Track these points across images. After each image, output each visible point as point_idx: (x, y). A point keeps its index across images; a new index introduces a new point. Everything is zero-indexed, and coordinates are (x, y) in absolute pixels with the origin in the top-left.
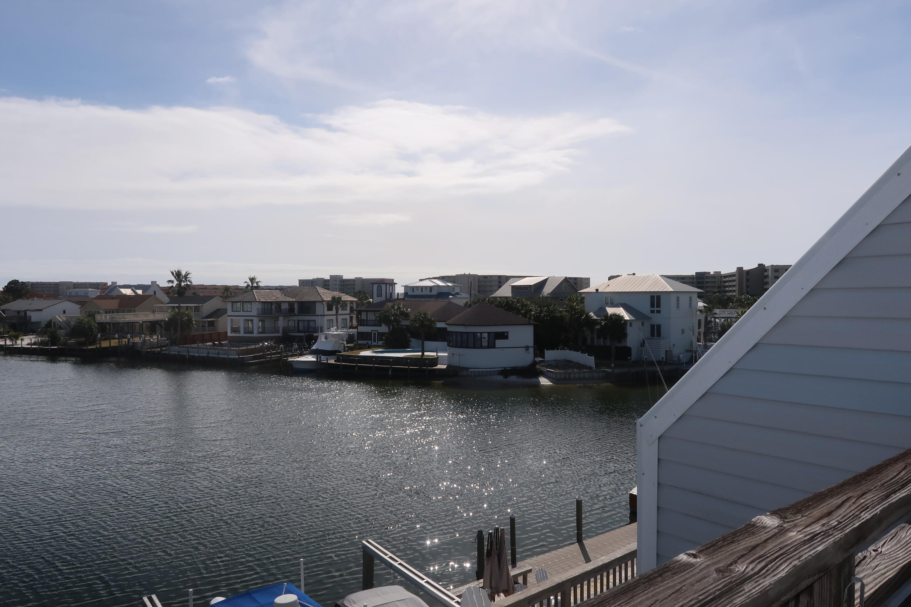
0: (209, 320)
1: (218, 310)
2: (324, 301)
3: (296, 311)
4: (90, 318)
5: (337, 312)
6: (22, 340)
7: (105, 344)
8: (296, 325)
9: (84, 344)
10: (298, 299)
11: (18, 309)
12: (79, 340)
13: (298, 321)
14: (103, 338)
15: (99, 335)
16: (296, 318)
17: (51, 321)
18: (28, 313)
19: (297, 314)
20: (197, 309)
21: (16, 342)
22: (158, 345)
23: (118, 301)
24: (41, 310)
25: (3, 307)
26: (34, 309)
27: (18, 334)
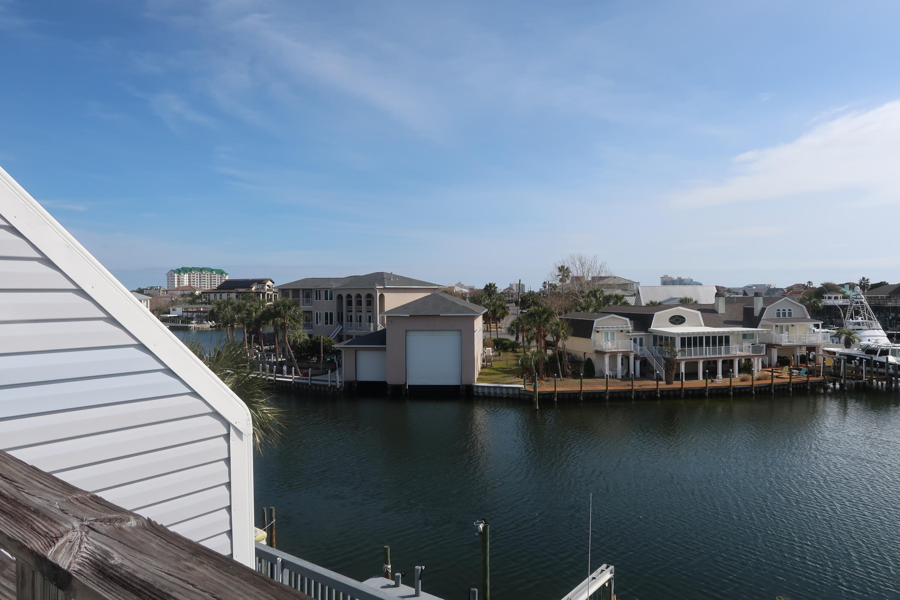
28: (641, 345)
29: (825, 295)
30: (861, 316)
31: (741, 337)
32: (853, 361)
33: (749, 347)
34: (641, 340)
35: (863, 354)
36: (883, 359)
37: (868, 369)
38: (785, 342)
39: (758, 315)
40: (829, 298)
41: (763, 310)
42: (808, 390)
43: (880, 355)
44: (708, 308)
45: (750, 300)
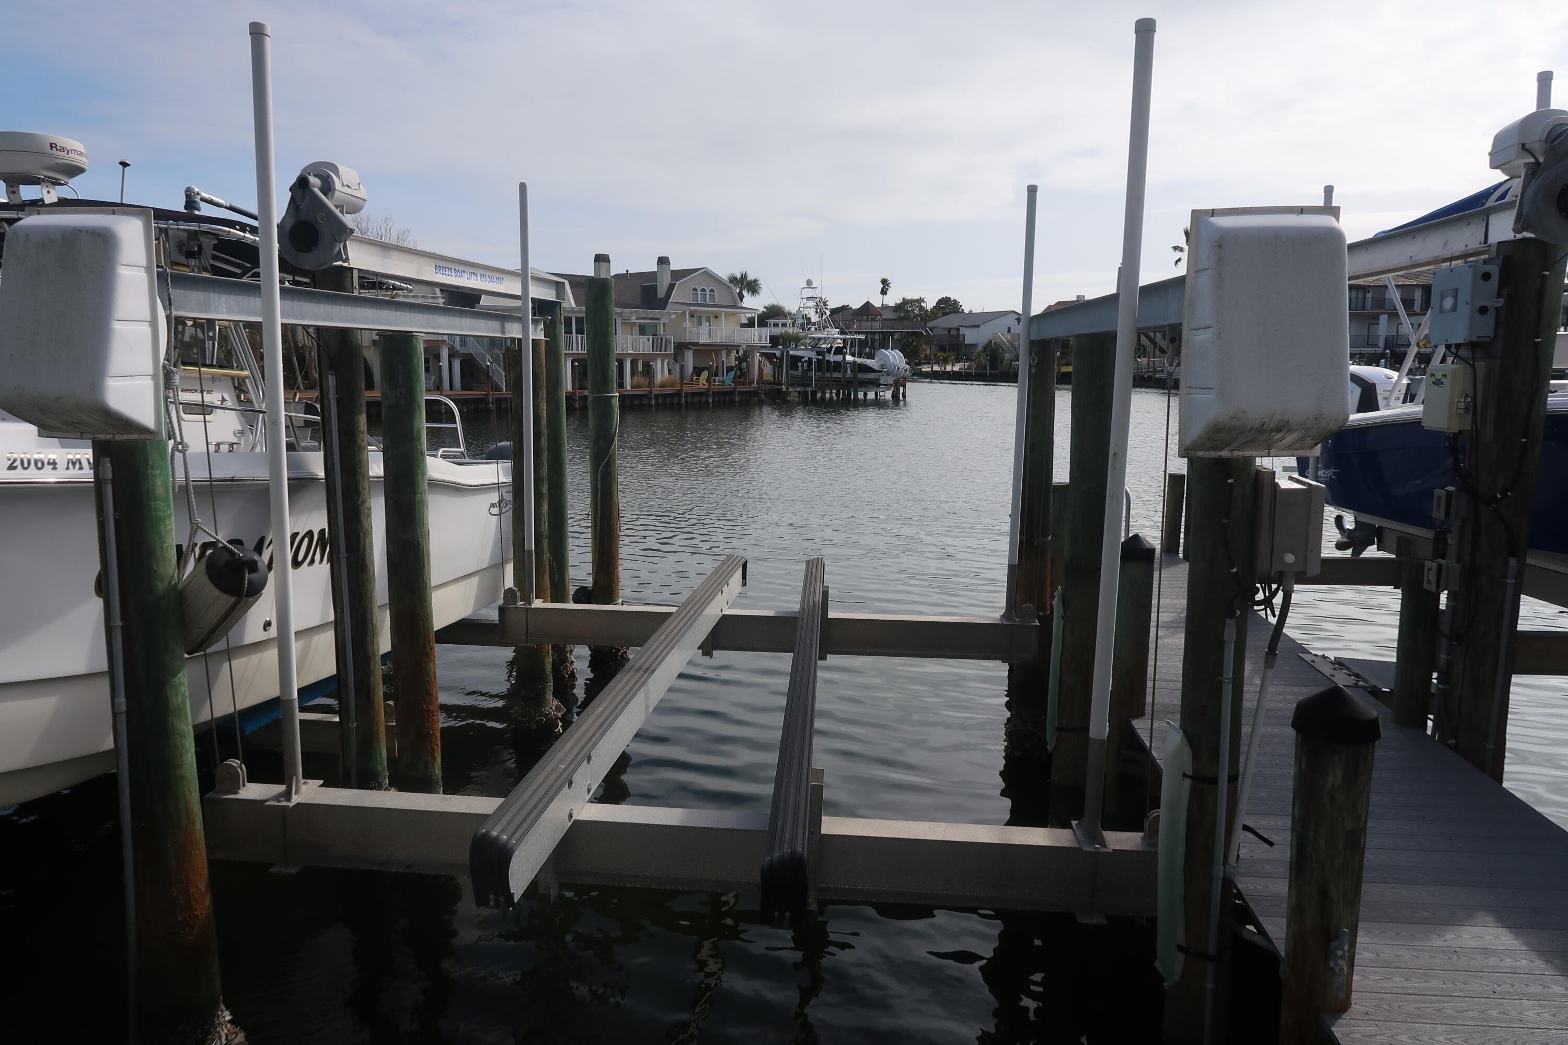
3: (1420, 304)
6: (953, 365)
10: (1424, 280)
11: (950, 326)
17: (991, 342)
18: (962, 331)
21: (945, 368)
22: (1148, 368)
24: (978, 326)
25: (930, 324)
26: (969, 324)
27: (948, 357)
29: (769, 321)
31: (636, 329)
32: (799, 364)
33: (649, 341)
35: (813, 355)
36: (838, 358)
37: (820, 374)
38: (704, 339)
39: (663, 296)
40: (776, 325)
41: (671, 287)
42: (736, 402)
43: (835, 354)
45: (652, 275)
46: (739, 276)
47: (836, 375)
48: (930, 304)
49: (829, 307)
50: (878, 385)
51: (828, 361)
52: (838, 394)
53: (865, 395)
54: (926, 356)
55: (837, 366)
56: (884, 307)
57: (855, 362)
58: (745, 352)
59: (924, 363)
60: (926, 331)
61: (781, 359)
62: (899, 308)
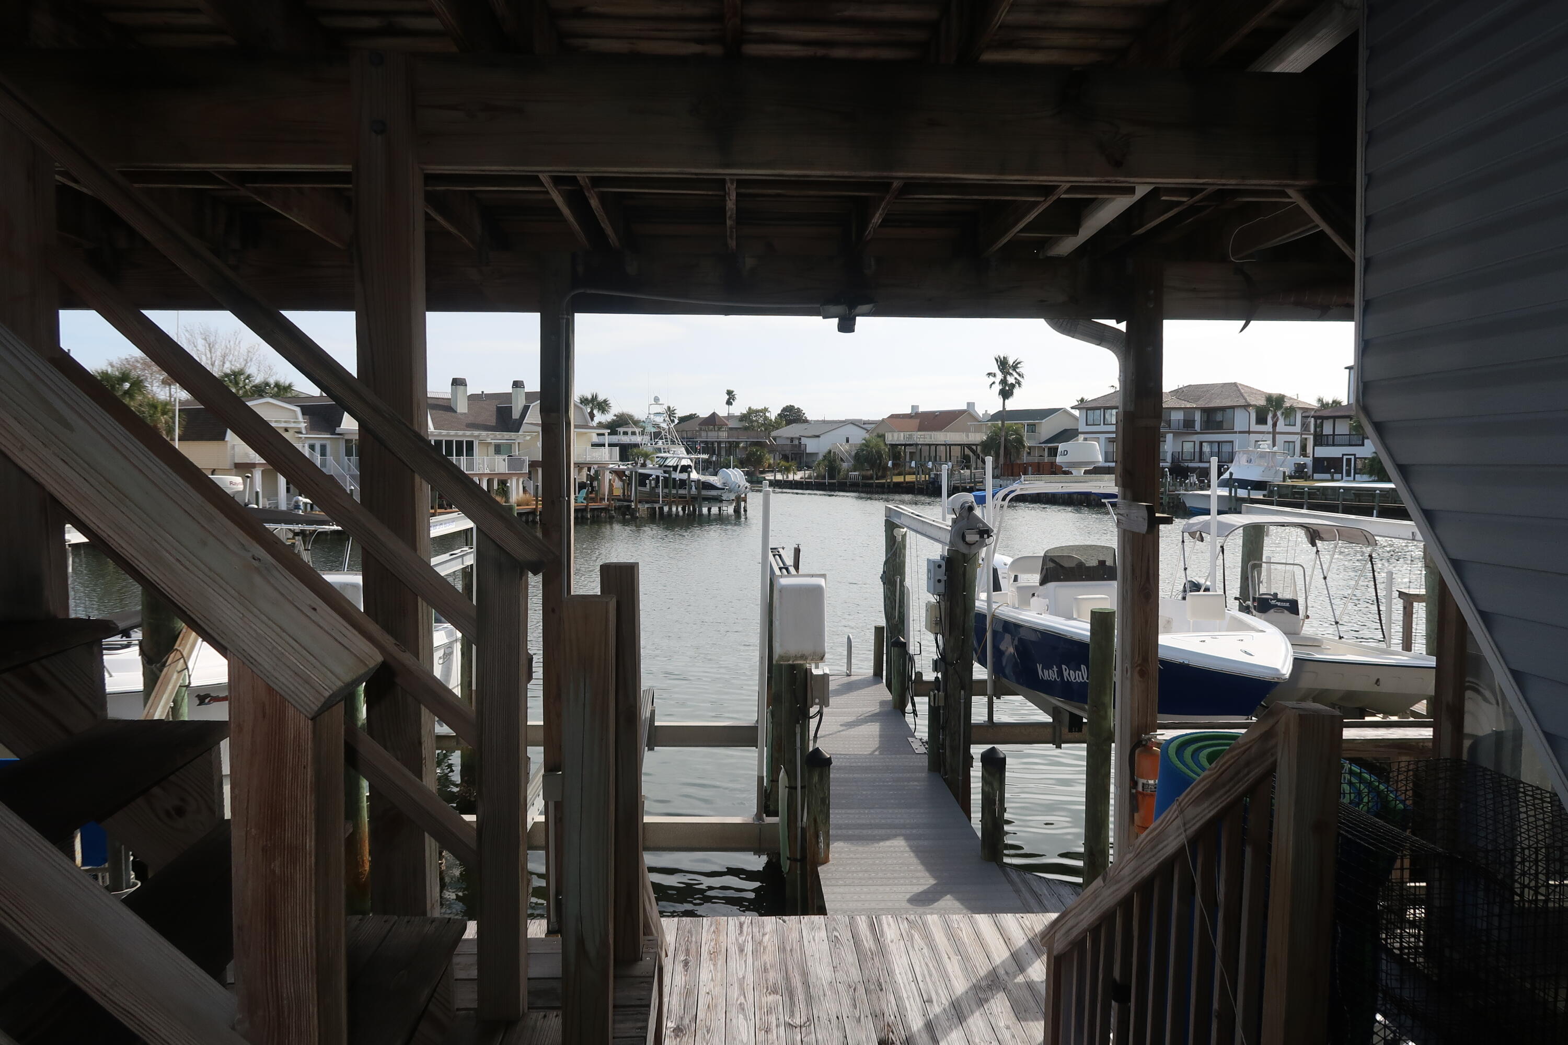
0: (1049, 445)
1: (1065, 431)
2: (1249, 405)
3: (1198, 427)
4: (879, 439)
5: (1275, 425)
6: (794, 473)
7: (898, 479)
8: (1197, 449)
9: (871, 478)
10: (1202, 404)
11: (791, 436)
12: (864, 473)
13: (1201, 443)
14: (896, 472)
15: (890, 464)
16: (1197, 438)
17: (830, 452)
18: (804, 441)
19: (1199, 431)
20: (1032, 428)
21: (787, 477)
22: (971, 479)
23: (918, 420)
24: (818, 436)
25: (774, 434)
26: (810, 434)
27: (791, 466)
28: (323, 453)
29: (619, 429)
30: (661, 439)
31: (492, 450)
32: (647, 481)
33: (504, 460)
34: (323, 448)
35: (660, 473)
36: (684, 476)
37: (666, 491)
39: (518, 417)
40: (625, 433)
41: (526, 408)
42: (588, 519)
43: (681, 472)
44: (441, 403)
45: (507, 396)
46: (590, 397)
47: (681, 492)
48: (773, 415)
49: (677, 416)
50: (721, 501)
51: (674, 479)
52: (684, 509)
53: (709, 510)
54: (770, 466)
55: (683, 484)
56: (730, 417)
57: (699, 480)
58: (596, 472)
59: (768, 472)
60: (770, 441)
61: (630, 478)
62: (743, 418)
